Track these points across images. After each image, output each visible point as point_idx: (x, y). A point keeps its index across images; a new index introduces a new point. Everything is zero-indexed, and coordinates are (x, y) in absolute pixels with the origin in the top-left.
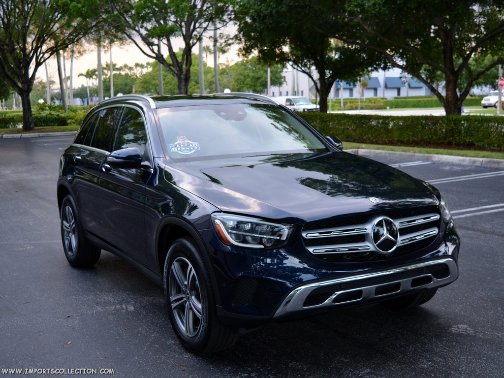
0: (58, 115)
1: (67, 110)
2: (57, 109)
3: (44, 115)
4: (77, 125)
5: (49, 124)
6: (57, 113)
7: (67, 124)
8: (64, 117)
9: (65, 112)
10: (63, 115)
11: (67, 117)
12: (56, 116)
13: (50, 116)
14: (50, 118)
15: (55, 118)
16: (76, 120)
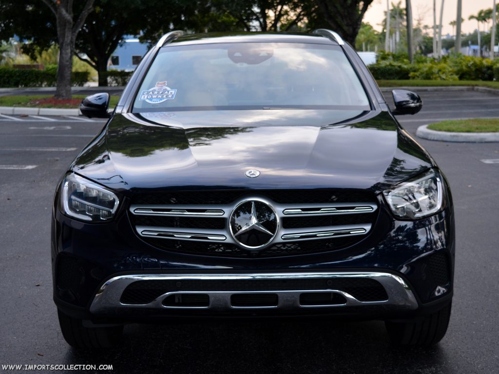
0: (400, 67)
1: (413, 61)
2: (401, 58)
3: (383, 65)
4: (421, 79)
5: (387, 77)
6: (399, 64)
7: (408, 78)
8: (408, 69)
9: (410, 63)
10: (405, 67)
11: (411, 69)
12: (397, 68)
13: (390, 67)
14: (390, 69)
15: (396, 69)
16: (422, 73)
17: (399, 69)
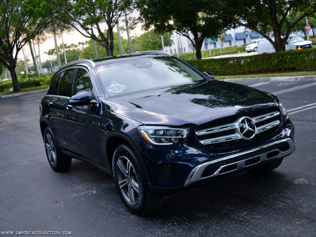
1: (40, 76)
2: (33, 76)
3: (26, 81)
4: (46, 85)
5: (29, 86)
6: (34, 79)
7: (41, 85)
8: (38, 81)
11: (40, 80)
13: (29, 81)
14: (29, 82)
15: (33, 82)
16: (46, 82)
17: (34, 81)
